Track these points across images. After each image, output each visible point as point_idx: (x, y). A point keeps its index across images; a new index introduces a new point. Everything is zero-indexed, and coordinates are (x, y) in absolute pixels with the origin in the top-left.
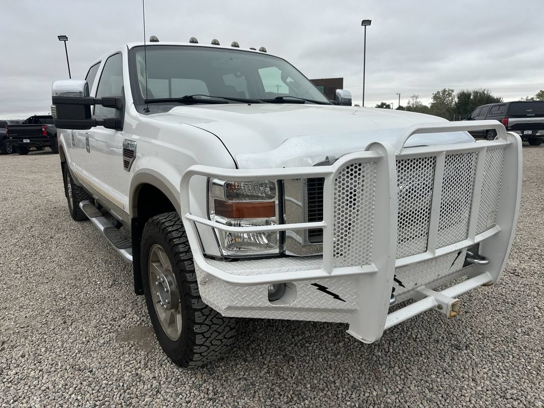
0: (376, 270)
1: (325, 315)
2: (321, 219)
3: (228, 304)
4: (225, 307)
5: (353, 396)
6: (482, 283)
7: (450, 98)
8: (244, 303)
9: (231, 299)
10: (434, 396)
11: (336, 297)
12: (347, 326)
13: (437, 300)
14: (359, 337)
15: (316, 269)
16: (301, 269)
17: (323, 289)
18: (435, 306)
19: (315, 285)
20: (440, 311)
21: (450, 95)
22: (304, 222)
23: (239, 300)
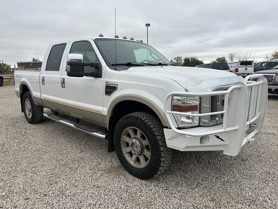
0: (239, 128)
1: (217, 147)
2: (223, 110)
3: (186, 145)
4: (184, 147)
5: (219, 181)
6: (255, 134)
7: (181, 61)
8: (192, 145)
9: (187, 143)
10: (247, 177)
11: (222, 140)
12: (223, 151)
13: (247, 140)
14: (229, 155)
15: (215, 130)
16: (210, 130)
17: (218, 137)
18: (247, 142)
19: (216, 136)
20: (249, 144)
21: (180, 59)
22: (209, 112)
23: (190, 144)
